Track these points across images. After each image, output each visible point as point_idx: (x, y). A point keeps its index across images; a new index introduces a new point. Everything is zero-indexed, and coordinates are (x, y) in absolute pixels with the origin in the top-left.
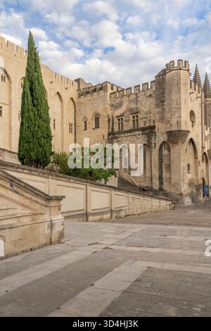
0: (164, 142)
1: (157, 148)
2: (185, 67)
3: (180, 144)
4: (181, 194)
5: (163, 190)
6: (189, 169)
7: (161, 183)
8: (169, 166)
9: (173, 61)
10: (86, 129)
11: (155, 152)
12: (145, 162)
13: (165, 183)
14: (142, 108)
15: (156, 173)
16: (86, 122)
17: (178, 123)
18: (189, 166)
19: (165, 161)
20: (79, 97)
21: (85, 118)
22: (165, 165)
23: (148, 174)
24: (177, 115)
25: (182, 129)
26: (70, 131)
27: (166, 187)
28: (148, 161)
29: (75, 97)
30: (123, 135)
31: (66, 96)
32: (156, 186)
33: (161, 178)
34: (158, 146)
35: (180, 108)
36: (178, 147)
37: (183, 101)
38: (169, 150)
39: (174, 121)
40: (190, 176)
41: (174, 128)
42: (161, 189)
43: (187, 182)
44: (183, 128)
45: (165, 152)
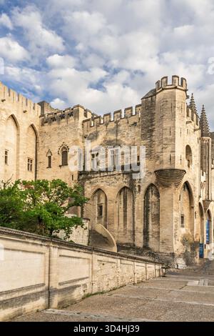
0: (152, 185)
1: (142, 192)
2: (182, 85)
3: (173, 187)
4: (173, 255)
5: (149, 249)
6: (182, 222)
7: (146, 239)
8: (157, 217)
9: (166, 77)
10: (50, 166)
11: (140, 198)
12: (125, 211)
13: (151, 240)
14: (123, 140)
15: (140, 225)
16: (50, 158)
17: (172, 159)
18: (182, 217)
19: (153, 210)
20: (42, 125)
21: (49, 151)
22: (152, 215)
23: (129, 227)
24: (170, 148)
25: (176, 168)
26: (29, 168)
27: (153, 244)
28: (129, 209)
29: (37, 124)
30: (98, 175)
31: (24, 121)
32: (139, 242)
33: (146, 232)
34: (143, 189)
35: (173, 140)
36: (169, 191)
37: (177, 131)
38: (158, 195)
39: (166, 156)
40: (183, 231)
41: (166, 166)
42: (146, 247)
43: (180, 239)
44: (178, 166)
45: (153, 198)
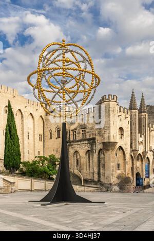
0: (101, 149)
1: (97, 153)
2: (113, 99)
3: (111, 151)
4: (111, 184)
5: (101, 182)
6: (118, 167)
7: (99, 176)
8: (104, 166)
9: (106, 96)
10: (51, 138)
11: (96, 156)
12: (89, 162)
13: (102, 177)
14: (88, 125)
15: (96, 170)
16: (51, 133)
17: (109, 137)
18: (118, 165)
19: (102, 162)
20: (46, 115)
21: (51, 130)
22: (101, 164)
23: (91, 171)
24: (108, 132)
25: (111, 141)
26: (40, 139)
27: (102, 179)
28: (91, 162)
29: (43, 114)
30: (76, 143)
31: (37, 115)
32: (96, 179)
33: (99, 173)
34: (97, 151)
35: (110, 127)
36: (109, 153)
37: (111, 122)
38: (104, 154)
39: (106, 135)
40: (119, 172)
41: (106, 141)
42: (99, 181)
43: (116, 176)
44: (112, 140)
45: (102, 156)
